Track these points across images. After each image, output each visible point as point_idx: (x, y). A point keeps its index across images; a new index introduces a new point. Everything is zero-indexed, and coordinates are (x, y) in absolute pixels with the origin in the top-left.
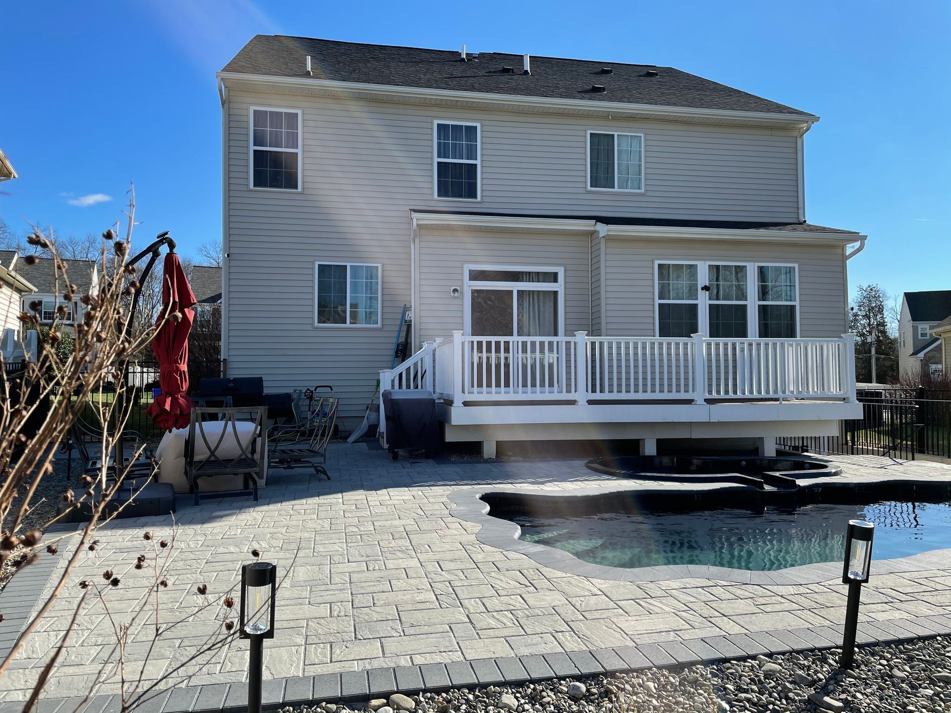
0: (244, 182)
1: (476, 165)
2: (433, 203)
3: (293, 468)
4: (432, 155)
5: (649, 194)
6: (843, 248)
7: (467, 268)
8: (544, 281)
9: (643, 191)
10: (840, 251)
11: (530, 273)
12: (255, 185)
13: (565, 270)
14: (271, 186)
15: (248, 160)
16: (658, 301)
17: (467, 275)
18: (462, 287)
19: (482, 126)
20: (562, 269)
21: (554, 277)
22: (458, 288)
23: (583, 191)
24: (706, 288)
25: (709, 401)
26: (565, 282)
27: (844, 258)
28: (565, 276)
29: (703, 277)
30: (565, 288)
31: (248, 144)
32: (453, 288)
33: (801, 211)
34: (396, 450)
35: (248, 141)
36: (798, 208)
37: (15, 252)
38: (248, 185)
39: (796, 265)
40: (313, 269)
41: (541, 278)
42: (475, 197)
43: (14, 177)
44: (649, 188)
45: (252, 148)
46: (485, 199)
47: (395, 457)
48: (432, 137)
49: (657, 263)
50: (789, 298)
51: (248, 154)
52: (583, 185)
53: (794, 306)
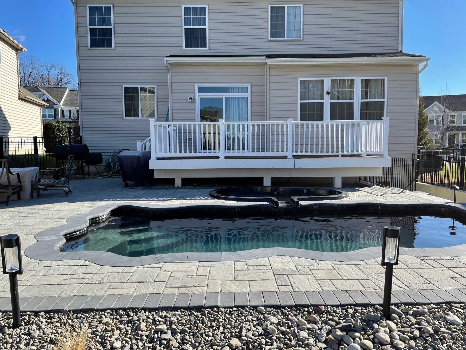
0: (85, 45)
1: (206, 29)
2: (182, 52)
3: (47, 190)
4: (182, 25)
5: (305, 40)
6: (417, 66)
7: (197, 86)
8: (242, 92)
9: (302, 38)
10: (415, 68)
11: (233, 87)
12: (91, 46)
13: (251, 86)
14: (99, 47)
15: (87, 33)
16: (299, 102)
17: (197, 90)
18: (194, 96)
19: (209, 6)
20: (250, 85)
21: (244, 90)
22: (192, 97)
23: (266, 40)
24: (328, 93)
25: (294, 157)
26: (252, 93)
27: (418, 72)
28: (251, 89)
29: (327, 87)
30: (251, 96)
31: (87, 25)
32: (189, 97)
33: (400, 46)
34: (127, 182)
35: (86, 23)
36: (398, 43)
37: (67, 88)
38: (87, 47)
39: (386, 78)
40: (122, 89)
41: (240, 90)
42: (206, 47)
43: (24, 51)
44: (305, 36)
45: (89, 27)
46: (211, 48)
47: (127, 185)
48: (182, 15)
49: (299, 79)
50: (382, 97)
51: (87, 30)
52: (266, 37)
53: (383, 102)
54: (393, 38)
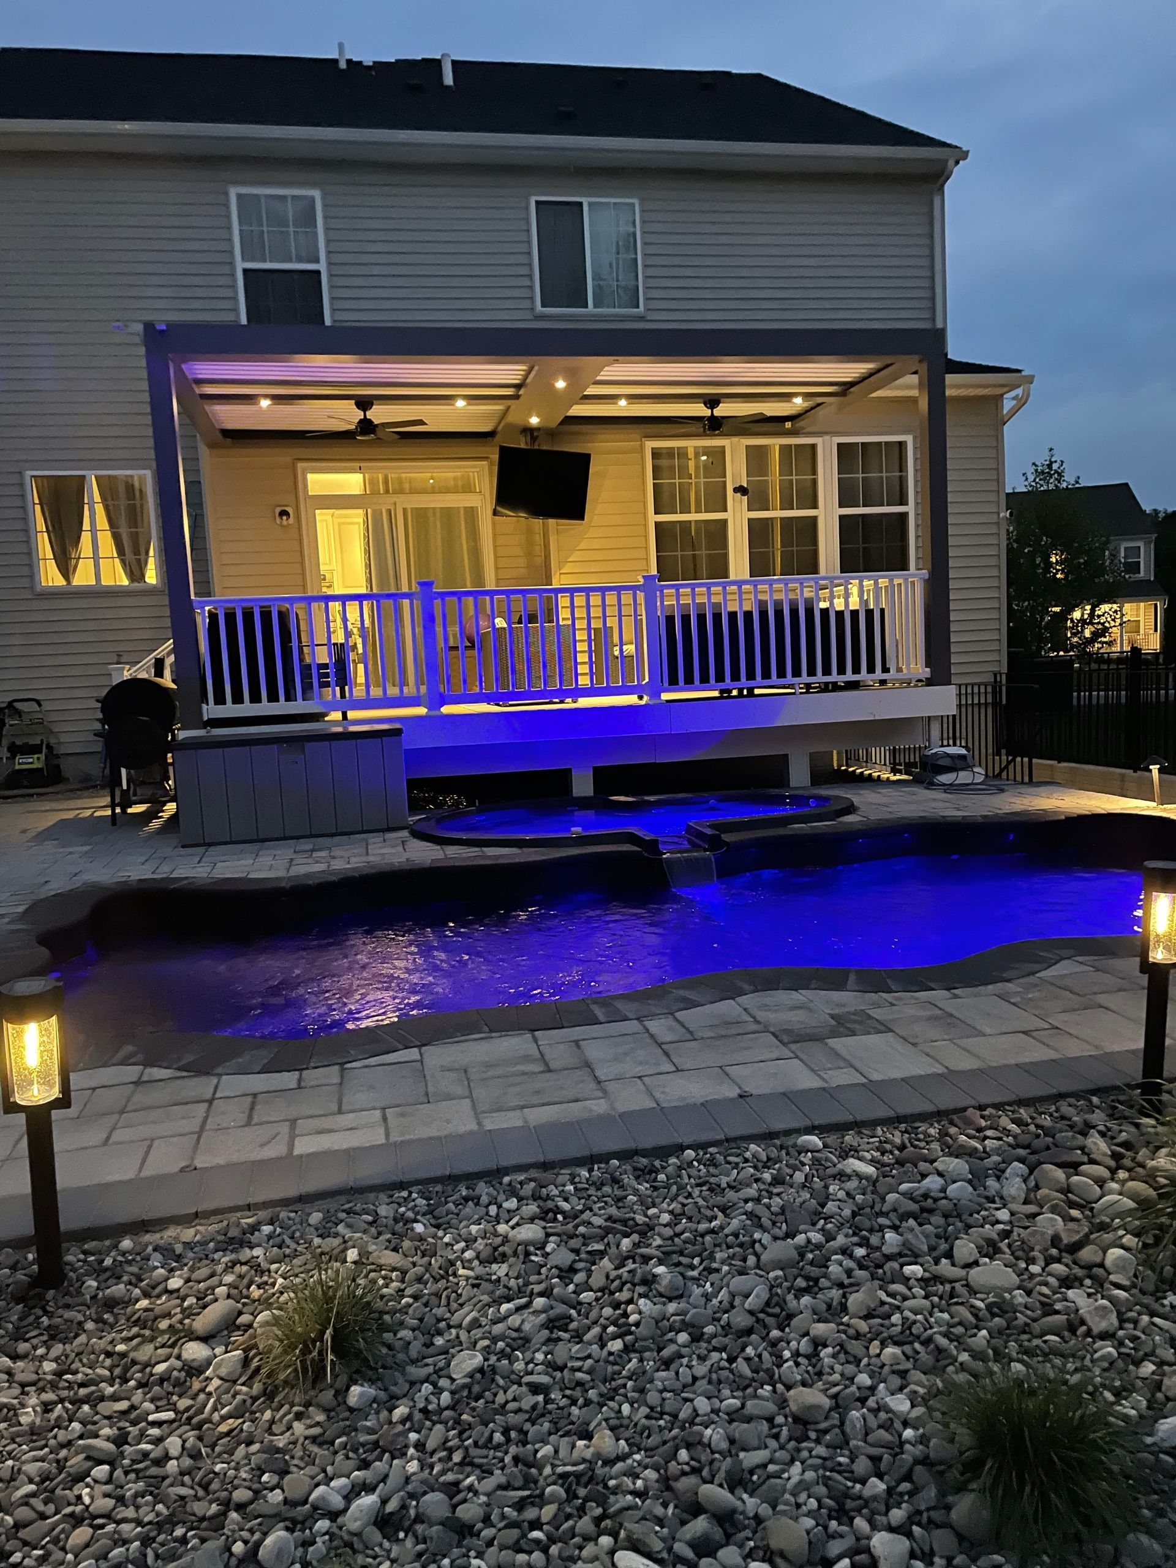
1: (318, 272)
4: (232, 257)
5: (653, 315)
6: (998, 401)
7: (303, 469)
9: (641, 310)
10: (995, 408)
13: (491, 469)
16: (653, 519)
17: (302, 483)
18: (296, 506)
19: (324, 195)
20: (485, 465)
23: (527, 315)
24: (741, 490)
26: (492, 491)
27: (1000, 421)
28: (491, 479)
29: (736, 469)
30: (493, 502)
32: (278, 509)
39: (909, 439)
40: (22, 484)
44: (653, 305)
48: (229, 221)
49: (649, 445)
50: (901, 499)
52: (526, 304)
53: (904, 516)
54: (916, 304)
